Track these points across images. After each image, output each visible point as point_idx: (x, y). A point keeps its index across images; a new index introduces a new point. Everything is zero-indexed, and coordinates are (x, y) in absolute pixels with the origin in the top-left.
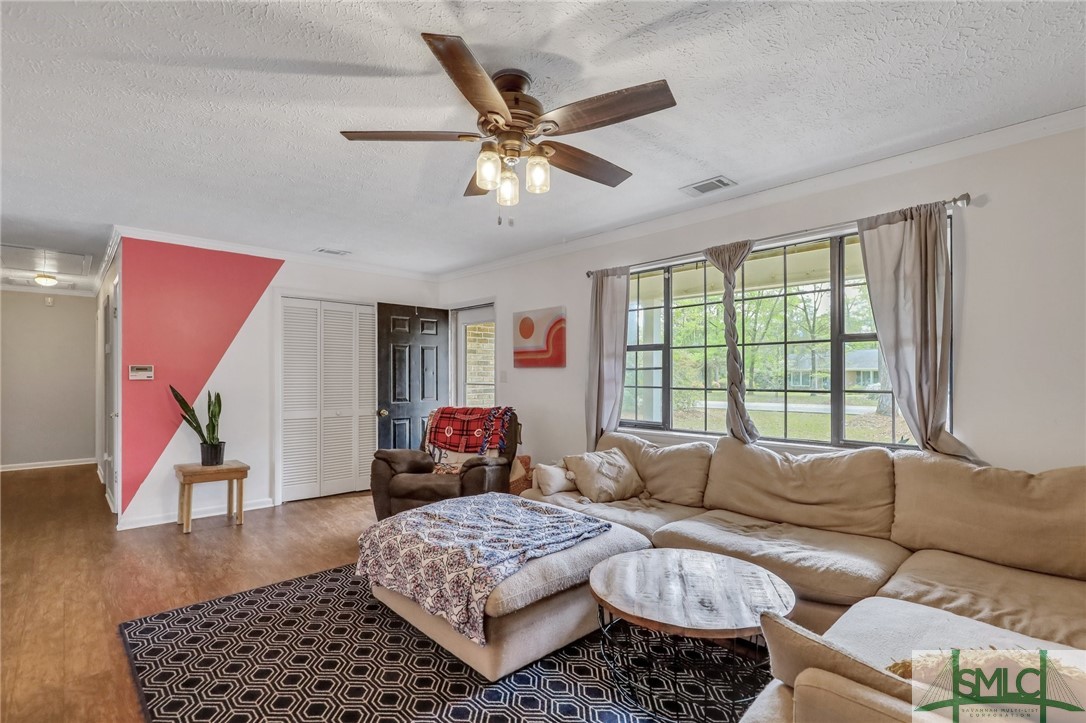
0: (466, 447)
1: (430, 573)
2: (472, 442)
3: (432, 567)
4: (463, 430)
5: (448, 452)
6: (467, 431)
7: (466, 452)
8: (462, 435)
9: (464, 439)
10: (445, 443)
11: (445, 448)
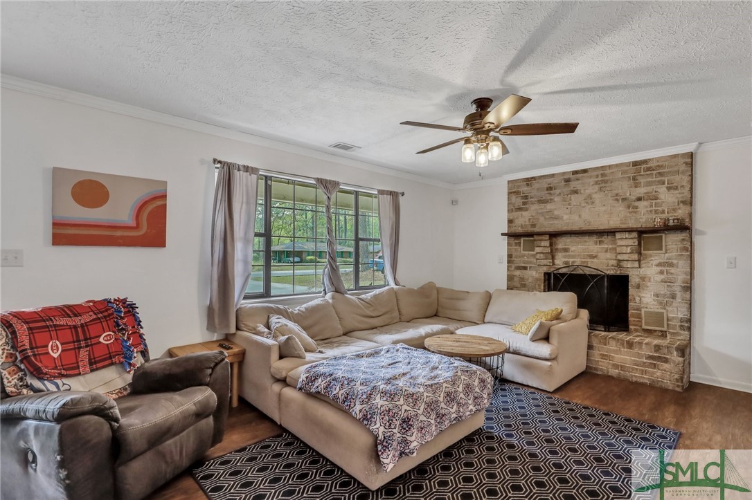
0: (91, 364)
1: (449, 399)
2: (99, 353)
3: (448, 395)
4: (79, 341)
5: (65, 381)
6: (86, 339)
7: (92, 371)
8: (79, 348)
9: (84, 354)
10: (56, 368)
11: (61, 376)
